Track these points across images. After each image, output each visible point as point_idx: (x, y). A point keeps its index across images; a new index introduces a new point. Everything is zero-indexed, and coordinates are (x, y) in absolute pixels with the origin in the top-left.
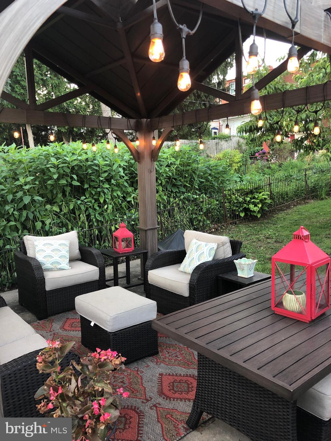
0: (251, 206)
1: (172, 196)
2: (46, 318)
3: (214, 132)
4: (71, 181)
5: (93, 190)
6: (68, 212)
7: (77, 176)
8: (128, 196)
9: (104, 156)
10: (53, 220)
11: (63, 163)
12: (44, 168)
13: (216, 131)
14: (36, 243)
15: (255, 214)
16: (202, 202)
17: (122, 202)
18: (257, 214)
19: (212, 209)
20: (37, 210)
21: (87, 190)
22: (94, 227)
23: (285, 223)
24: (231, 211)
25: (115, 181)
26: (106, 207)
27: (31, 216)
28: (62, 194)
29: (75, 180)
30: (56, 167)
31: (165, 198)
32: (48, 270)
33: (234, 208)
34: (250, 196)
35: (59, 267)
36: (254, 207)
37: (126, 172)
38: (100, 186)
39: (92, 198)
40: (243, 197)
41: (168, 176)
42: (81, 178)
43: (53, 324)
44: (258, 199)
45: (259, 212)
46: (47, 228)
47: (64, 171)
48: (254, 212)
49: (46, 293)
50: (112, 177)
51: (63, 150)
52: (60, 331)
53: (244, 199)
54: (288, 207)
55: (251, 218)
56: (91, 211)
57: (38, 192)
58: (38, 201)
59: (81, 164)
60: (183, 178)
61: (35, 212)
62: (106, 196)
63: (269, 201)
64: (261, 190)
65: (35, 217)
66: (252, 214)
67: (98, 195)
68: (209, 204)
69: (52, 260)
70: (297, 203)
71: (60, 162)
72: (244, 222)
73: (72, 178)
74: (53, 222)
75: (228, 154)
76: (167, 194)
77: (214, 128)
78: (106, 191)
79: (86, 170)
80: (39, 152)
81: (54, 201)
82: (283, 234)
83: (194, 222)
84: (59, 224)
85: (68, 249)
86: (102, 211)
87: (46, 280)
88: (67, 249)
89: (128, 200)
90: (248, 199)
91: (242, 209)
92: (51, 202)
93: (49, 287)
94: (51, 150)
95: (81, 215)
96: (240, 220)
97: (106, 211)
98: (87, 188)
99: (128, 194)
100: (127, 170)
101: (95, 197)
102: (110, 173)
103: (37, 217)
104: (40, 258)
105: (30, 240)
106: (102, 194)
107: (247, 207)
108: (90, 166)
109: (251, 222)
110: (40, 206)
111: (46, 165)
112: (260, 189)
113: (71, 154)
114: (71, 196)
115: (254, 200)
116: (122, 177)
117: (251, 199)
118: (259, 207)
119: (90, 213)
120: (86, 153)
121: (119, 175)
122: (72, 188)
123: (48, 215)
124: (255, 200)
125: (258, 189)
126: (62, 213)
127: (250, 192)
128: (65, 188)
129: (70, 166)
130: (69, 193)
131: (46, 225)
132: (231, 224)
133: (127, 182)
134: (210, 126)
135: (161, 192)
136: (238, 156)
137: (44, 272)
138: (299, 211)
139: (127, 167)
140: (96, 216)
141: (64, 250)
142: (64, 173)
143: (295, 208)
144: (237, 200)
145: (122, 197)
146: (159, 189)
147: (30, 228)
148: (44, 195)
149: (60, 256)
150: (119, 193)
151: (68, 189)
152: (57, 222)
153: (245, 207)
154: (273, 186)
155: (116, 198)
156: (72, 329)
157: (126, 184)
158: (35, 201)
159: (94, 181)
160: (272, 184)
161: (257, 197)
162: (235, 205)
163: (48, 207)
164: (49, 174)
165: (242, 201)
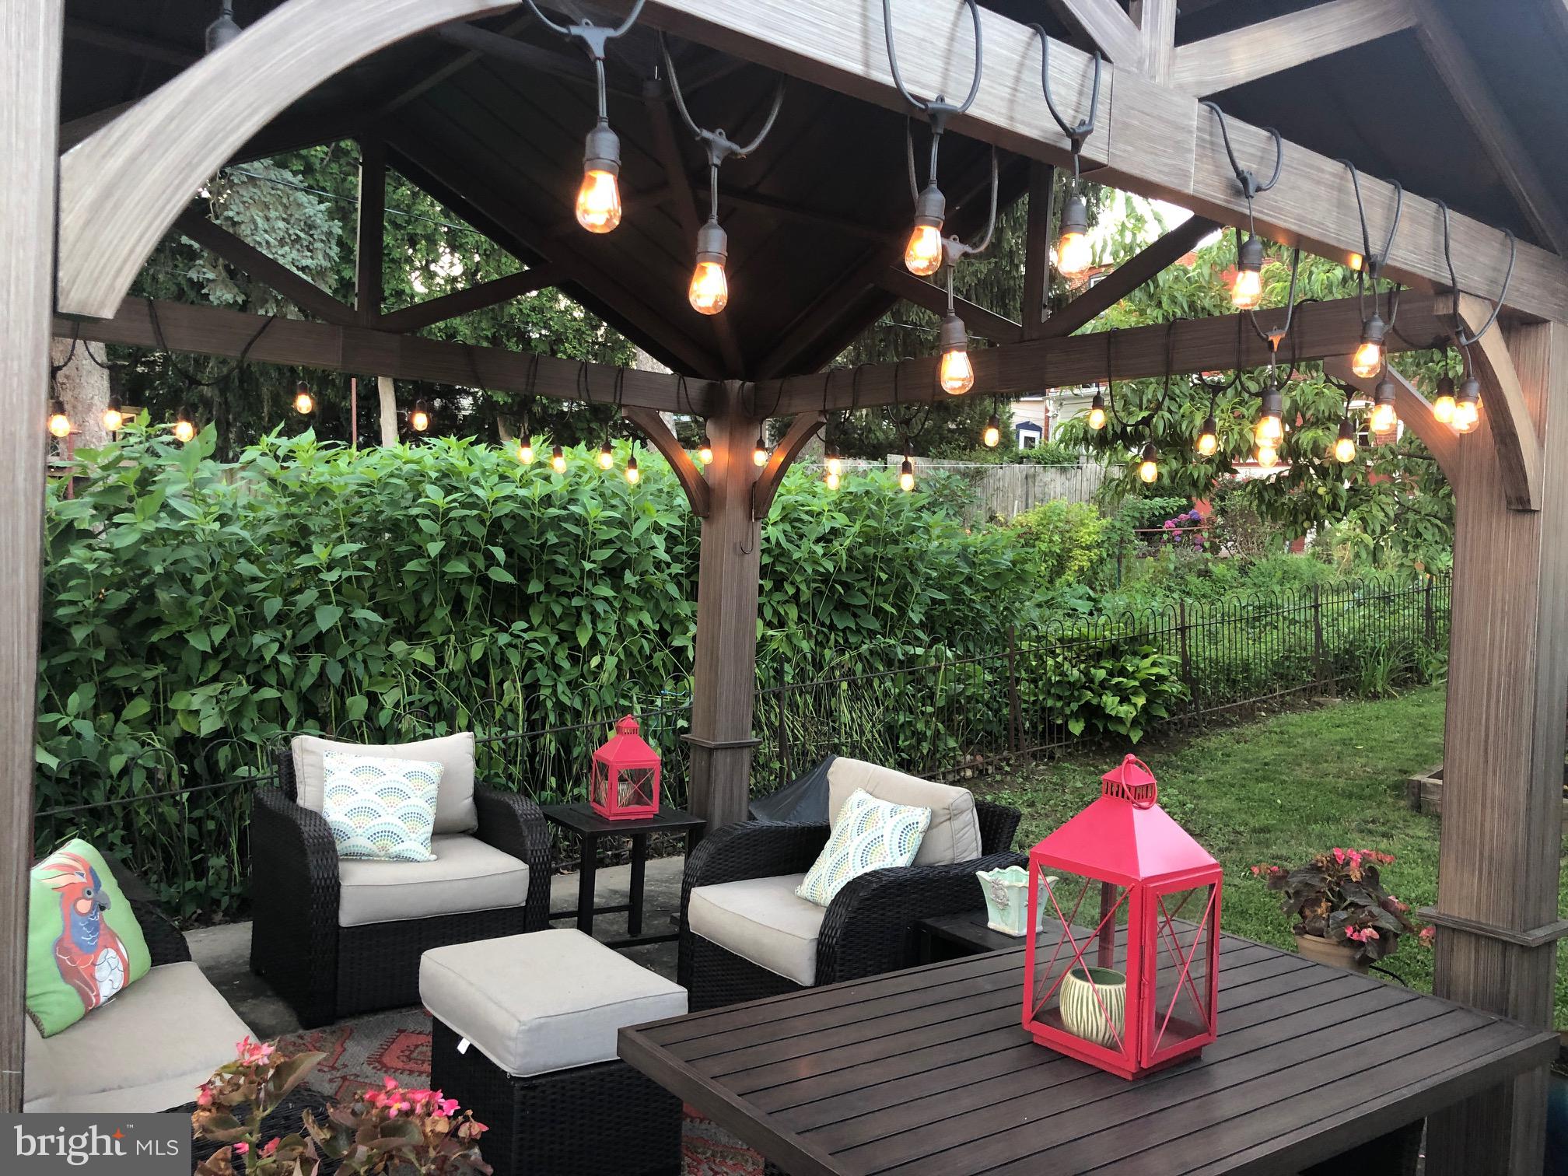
0: (1110, 701)
1: (832, 642)
2: (331, 1023)
3: (1026, 438)
4: (487, 568)
5: (558, 602)
6: (465, 671)
7: (509, 553)
8: (677, 629)
9: (608, 493)
10: (410, 694)
11: (463, 505)
12: (400, 517)
13: (1035, 434)
14: (328, 763)
15: (1123, 730)
16: (935, 671)
17: (654, 650)
18: (1129, 731)
19: (969, 699)
20: (359, 656)
21: (538, 599)
22: (547, 728)
23: (1227, 769)
24: (1036, 711)
25: (638, 578)
26: (595, 661)
27: (335, 675)
28: (449, 608)
29: (499, 565)
30: (440, 516)
31: (805, 646)
32: (357, 857)
33: (1050, 703)
34: (1107, 665)
35: (395, 849)
36: (1121, 702)
37: (679, 549)
38: (582, 589)
39: (553, 628)
40: (1082, 666)
41: (821, 574)
42: (521, 559)
43: (349, 1044)
44: (1135, 679)
45: (1135, 722)
46: (384, 718)
47: (468, 534)
48: (1120, 720)
49: (338, 934)
50: (628, 564)
51: (471, 463)
52: (368, 1069)
53: (1086, 673)
54: (1249, 715)
55: (1107, 744)
56: (541, 670)
57: (372, 597)
58: (364, 625)
59: (525, 514)
60: (872, 585)
61: (351, 664)
62: (600, 626)
63: (1174, 687)
64: (1146, 648)
65: (347, 678)
66: (1111, 727)
67: (574, 620)
68: (959, 681)
69: (374, 825)
70: (1283, 704)
71: (455, 500)
72: (1081, 755)
73: (491, 559)
74: (408, 699)
75: (1059, 514)
76: (814, 632)
77: (1027, 426)
78: (600, 607)
79: (542, 533)
80: (392, 465)
81: (423, 629)
82: (1211, 807)
83: (902, 737)
84: (426, 708)
85: (434, 793)
86: (582, 676)
87: (344, 891)
88: (432, 790)
89: (677, 643)
90: (1101, 674)
91: (1075, 709)
92: (411, 632)
93: (349, 915)
94: (429, 460)
95: (506, 685)
96: (1067, 746)
97: (595, 675)
98: (539, 594)
99: (679, 623)
100: (682, 544)
101: (562, 626)
102: (620, 550)
103: (357, 679)
104: (335, 813)
105: (313, 752)
106: (586, 618)
107: (1095, 702)
108: (556, 522)
109: (1105, 756)
110: (372, 642)
111: (406, 508)
112: (1148, 643)
113: (495, 478)
114: (481, 618)
115: (1121, 679)
116: (663, 565)
117: (1111, 674)
118: (1135, 705)
119: (538, 680)
120: (547, 479)
121: (654, 557)
122: (487, 589)
123: (393, 676)
124: (1125, 680)
125: (1138, 642)
126: (444, 671)
127: (1108, 650)
128: (464, 589)
129: (486, 516)
130: (477, 608)
131: (382, 708)
132: (1034, 756)
133: (679, 585)
134: (1011, 416)
135: (792, 627)
136: (1092, 527)
137: (341, 865)
138: (1282, 733)
139: (683, 534)
140: (556, 691)
141: (419, 793)
142: (466, 539)
143: (1272, 722)
144: (1063, 674)
145: (654, 631)
146: (786, 613)
147: (327, 715)
148: (389, 608)
149: (402, 812)
150: (647, 619)
151: (473, 594)
152: (420, 700)
153: (1088, 703)
154: (1193, 635)
155: (634, 633)
156: (408, 1067)
157: (673, 590)
158: (356, 625)
159: (564, 572)
160: (1189, 627)
161: (1131, 669)
162: (1053, 691)
163: (399, 647)
164: (416, 538)
165: (1079, 680)
